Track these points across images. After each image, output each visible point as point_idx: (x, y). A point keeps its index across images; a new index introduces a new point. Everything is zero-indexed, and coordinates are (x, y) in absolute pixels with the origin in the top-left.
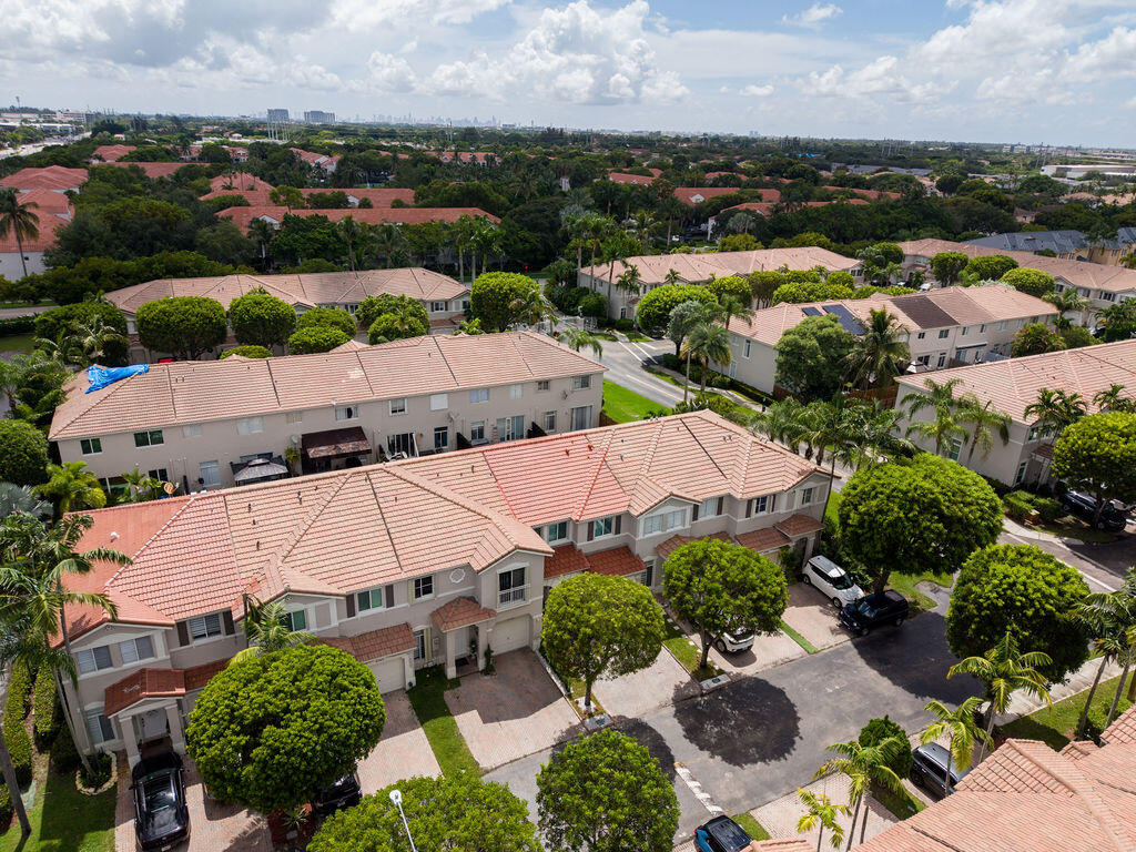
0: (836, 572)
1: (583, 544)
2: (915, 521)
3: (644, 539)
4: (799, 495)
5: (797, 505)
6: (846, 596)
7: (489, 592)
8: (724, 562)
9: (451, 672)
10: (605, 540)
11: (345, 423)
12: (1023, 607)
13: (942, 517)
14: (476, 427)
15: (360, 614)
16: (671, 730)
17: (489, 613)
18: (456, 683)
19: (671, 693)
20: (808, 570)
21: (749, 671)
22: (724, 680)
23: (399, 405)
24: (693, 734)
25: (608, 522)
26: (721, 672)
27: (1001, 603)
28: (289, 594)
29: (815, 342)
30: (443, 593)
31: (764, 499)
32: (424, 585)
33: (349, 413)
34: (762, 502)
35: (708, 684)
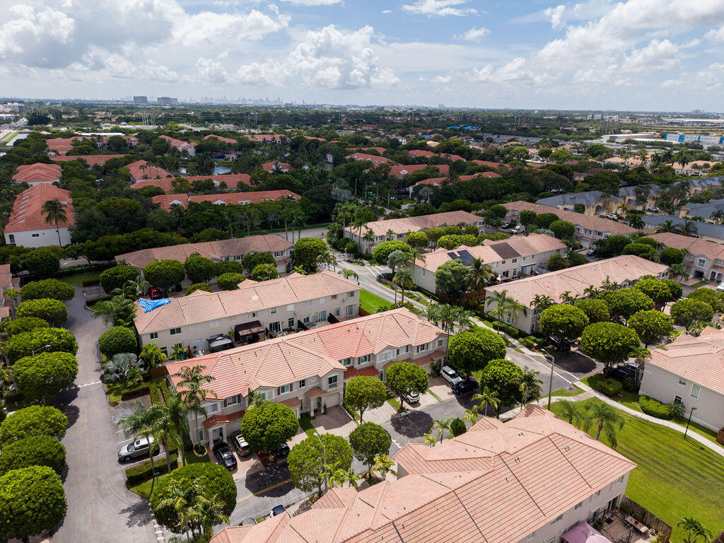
0: (451, 372)
1: (356, 366)
2: (473, 353)
3: (379, 363)
4: (437, 343)
5: (437, 347)
6: (455, 381)
7: (325, 385)
8: (406, 369)
9: (312, 414)
10: (365, 364)
11: (252, 319)
12: (499, 380)
13: (482, 351)
14: (305, 317)
15: (282, 394)
16: (390, 429)
17: (325, 392)
18: (314, 418)
19: (390, 418)
20: (442, 372)
21: (418, 409)
22: (409, 412)
23: (274, 310)
24: (397, 430)
25: (365, 357)
26: (408, 410)
27: (492, 379)
28: (261, 388)
29: (450, 273)
30: (308, 386)
31: (424, 345)
32: (303, 383)
33: (254, 315)
34: (423, 347)
35: (403, 414)
